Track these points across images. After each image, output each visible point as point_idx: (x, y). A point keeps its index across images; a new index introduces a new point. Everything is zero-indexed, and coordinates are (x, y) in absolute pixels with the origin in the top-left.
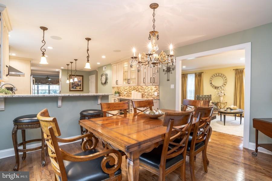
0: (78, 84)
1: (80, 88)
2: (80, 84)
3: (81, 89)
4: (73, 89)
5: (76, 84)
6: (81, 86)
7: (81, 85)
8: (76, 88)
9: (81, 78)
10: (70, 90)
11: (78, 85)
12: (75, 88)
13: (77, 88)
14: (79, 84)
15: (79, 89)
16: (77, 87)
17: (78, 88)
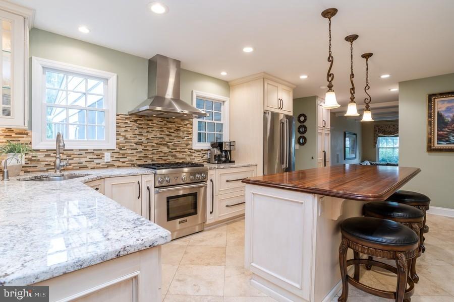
4: (443, 145)
10: (430, 147)
12: (452, 139)
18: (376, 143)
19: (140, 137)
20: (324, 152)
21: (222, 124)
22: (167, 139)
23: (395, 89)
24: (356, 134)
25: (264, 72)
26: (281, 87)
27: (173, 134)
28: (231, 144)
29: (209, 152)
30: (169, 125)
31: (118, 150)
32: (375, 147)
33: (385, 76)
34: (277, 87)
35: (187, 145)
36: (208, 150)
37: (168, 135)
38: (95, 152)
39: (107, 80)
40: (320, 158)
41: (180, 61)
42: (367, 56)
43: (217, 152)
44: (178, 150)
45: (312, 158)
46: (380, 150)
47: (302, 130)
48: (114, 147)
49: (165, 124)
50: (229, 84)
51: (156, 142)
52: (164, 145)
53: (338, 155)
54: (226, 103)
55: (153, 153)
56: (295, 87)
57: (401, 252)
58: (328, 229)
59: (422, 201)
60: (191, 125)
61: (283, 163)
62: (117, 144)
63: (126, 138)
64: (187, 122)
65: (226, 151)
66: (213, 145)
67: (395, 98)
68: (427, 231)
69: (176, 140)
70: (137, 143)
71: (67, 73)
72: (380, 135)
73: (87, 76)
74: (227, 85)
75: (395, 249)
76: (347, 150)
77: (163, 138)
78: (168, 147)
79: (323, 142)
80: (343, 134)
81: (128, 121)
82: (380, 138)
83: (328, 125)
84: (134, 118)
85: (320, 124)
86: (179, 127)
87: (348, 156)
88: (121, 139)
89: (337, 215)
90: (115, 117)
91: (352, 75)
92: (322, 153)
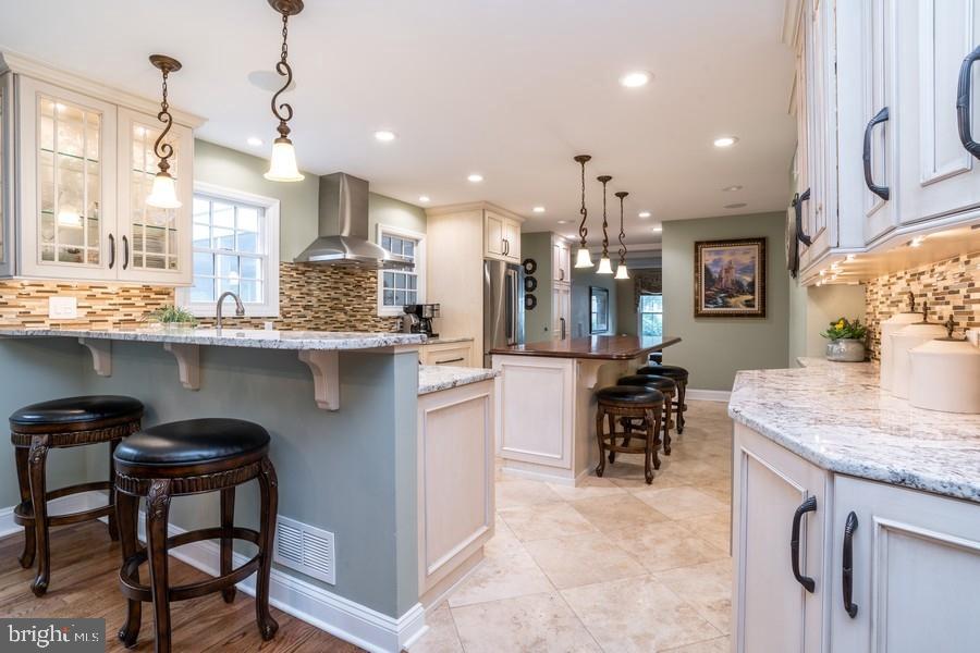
0: (738, 284)
1: (749, 304)
2: (749, 279)
3: (756, 308)
4: (712, 309)
5: (729, 284)
6: (753, 293)
7: (752, 285)
8: (725, 305)
9: (755, 249)
10: (696, 311)
11: (739, 289)
12: (720, 301)
13: (732, 300)
14: (745, 284)
15: (743, 309)
16: (731, 296)
17: (738, 303)
18: (637, 305)
19: (308, 298)
20: (562, 319)
21: (416, 276)
22: (344, 301)
23: (658, 229)
24: (607, 291)
25: (486, 202)
26: (505, 221)
27: (351, 293)
28: (433, 308)
29: (399, 321)
30: (348, 279)
31: (281, 318)
32: (636, 311)
33: (644, 215)
34: (501, 222)
35: (371, 309)
36: (398, 317)
37: (346, 295)
38: (254, 321)
39: (264, 209)
40: (556, 329)
41: (367, 182)
42: (622, 195)
43: (414, 320)
44: (359, 317)
45: (546, 329)
46: (644, 316)
47: (531, 284)
48: (277, 313)
49: (342, 277)
50: (427, 212)
51: (328, 304)
52: (342, 310)
53: (580, 325)
54: (420, 243)
55: (326, 323)
56: (523, 220)
57: (649, 408)
58: (586, 399)
59: (680, 376)
60: (376, 278)
61: (510, 336)
62: (281, 308)
63: (291, 300)
64: (371, 274)
65: (427, 319)
66: (408, 310)
67: (658, 240)
68: (685, 410)
69: (356, 301)
70: (305, 308)
71: (213, 198)
72: (644, 291)
73: (237, 204)
74: (423, 214)
75: (644, 405)
76: (594, 317)
77: (337, 299)
78: (346, 313)
79: (561, 304)
80: (587, 291)
81: (294, 273)
82: (644, 297)
83: (568, 278)
84: (301, 268)
85: (557, 276)
86: (359, 282)
87: (594, 327)
88: (286, 301)
89: (592, 382)
90: (278, 267)
91: (605, 224)
92: (560, 323)
